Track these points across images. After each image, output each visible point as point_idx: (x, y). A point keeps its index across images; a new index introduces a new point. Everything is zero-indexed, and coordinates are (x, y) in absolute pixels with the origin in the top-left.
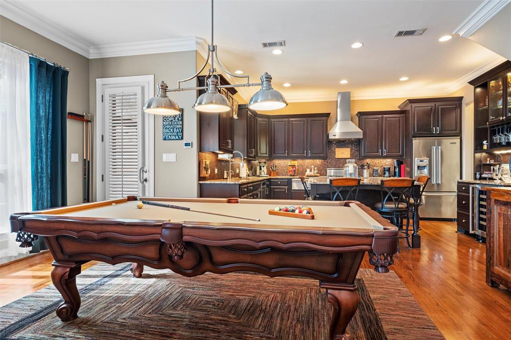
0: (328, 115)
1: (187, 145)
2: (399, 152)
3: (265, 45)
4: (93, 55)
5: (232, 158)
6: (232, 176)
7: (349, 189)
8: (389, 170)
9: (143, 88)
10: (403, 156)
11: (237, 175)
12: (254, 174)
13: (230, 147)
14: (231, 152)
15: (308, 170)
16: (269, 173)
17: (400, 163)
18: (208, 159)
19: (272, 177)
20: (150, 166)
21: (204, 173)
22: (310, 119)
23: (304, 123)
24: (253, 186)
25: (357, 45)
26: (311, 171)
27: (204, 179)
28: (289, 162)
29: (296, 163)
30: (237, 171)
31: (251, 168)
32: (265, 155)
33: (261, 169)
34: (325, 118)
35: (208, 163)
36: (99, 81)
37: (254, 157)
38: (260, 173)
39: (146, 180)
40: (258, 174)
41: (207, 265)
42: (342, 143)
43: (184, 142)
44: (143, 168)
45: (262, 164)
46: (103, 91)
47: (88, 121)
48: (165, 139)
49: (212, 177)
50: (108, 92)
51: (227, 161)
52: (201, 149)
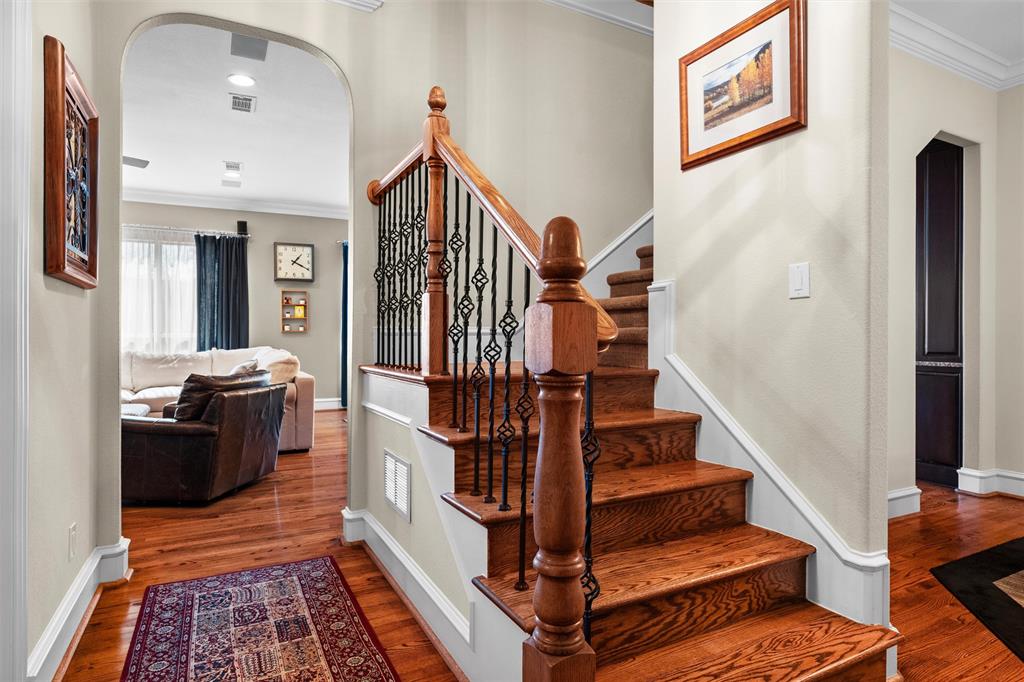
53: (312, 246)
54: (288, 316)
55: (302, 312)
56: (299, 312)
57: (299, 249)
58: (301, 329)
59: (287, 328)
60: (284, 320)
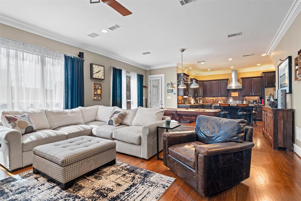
0: (228, 80)
1: (174, 94)
2: (260, 94)
3: (198, 62)
4: (148, 69)
5: (188, 97)
6: (188, 103)
7: (226, 107)
8: (256, 101)
9: (161, 78)
10: (262, 95)
11: (190, 103)
12: (197, 103)
13: (187, 94)
14: (187, 95)
15: (220, 101)
16: (203, 102)
17: (261, 98)
18: (180, 98)
19: (204, 104)
20: (163, 100)
21: (179, 102)
22: (219, 81)
23: (217, 83)
24: (195, 107)
25: (230, 59)
26: (221, 102)
27: (179, 104)
28: (212, 98)
29: (214, 98)
30: (190, 102)
31: (196, 101)
32: (201, 96)
33: (199, 101)
34: (226, 81)
35: (180, 99)
36: (149, 76)
37: (197, 97)
38: (199, 102)
39: (162, 104)
40: (198, 103)
41: (181, 119)
42: (235, 90)
43: (173, 93)
44: (161, 101)
45: (200, 99)
46: (150, 79)
47: (147, 88)
48: (168, 92)
49: (182, 103)
50: (152, 79)
51: (186, 98)
52: (178, 95)
53: (104, 66)
54: (95, 93)
55: (100, 91)
56: (99, 92)
57: (100, 67)
58: (100, 98)
59: (95, 98)
60: (95, 94)
